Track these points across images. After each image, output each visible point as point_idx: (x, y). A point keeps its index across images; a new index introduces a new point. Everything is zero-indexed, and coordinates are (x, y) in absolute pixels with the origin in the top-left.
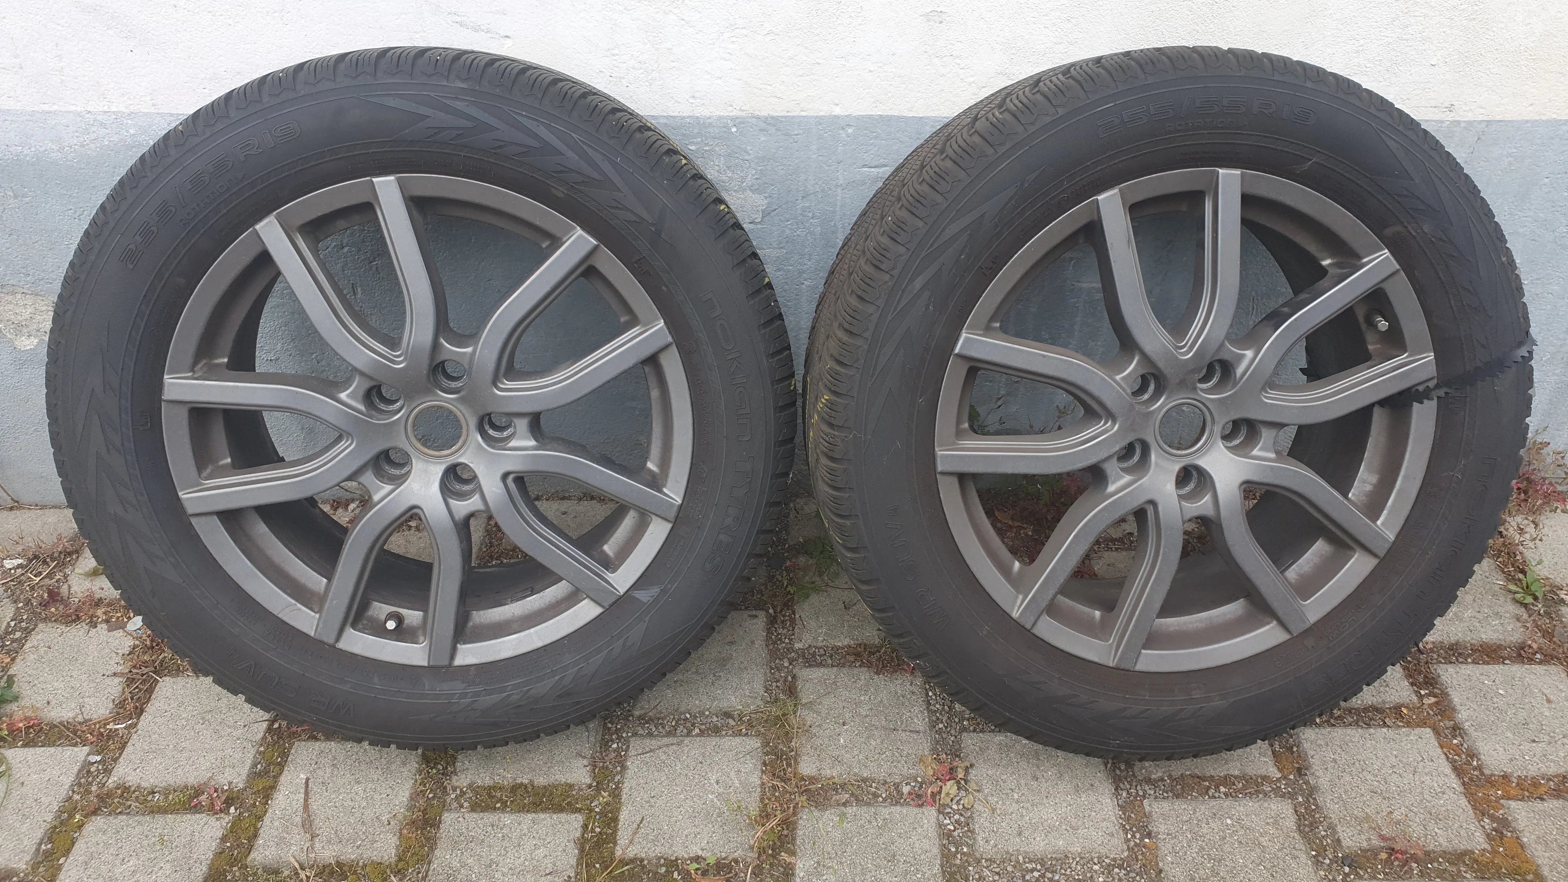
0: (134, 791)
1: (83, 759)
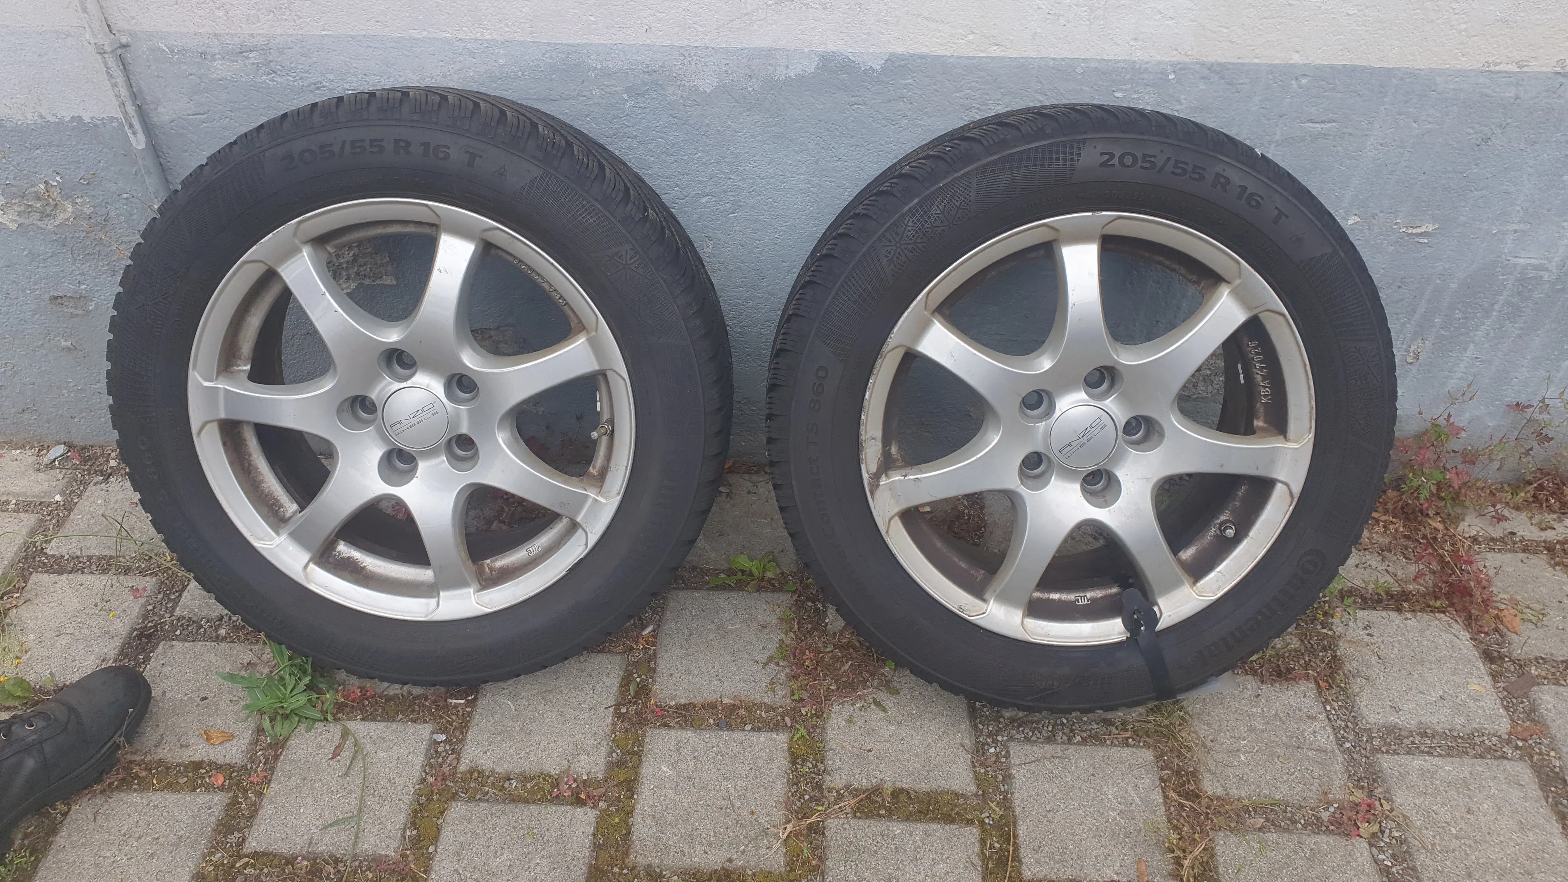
0: (489, 777)
1: (428, 737)
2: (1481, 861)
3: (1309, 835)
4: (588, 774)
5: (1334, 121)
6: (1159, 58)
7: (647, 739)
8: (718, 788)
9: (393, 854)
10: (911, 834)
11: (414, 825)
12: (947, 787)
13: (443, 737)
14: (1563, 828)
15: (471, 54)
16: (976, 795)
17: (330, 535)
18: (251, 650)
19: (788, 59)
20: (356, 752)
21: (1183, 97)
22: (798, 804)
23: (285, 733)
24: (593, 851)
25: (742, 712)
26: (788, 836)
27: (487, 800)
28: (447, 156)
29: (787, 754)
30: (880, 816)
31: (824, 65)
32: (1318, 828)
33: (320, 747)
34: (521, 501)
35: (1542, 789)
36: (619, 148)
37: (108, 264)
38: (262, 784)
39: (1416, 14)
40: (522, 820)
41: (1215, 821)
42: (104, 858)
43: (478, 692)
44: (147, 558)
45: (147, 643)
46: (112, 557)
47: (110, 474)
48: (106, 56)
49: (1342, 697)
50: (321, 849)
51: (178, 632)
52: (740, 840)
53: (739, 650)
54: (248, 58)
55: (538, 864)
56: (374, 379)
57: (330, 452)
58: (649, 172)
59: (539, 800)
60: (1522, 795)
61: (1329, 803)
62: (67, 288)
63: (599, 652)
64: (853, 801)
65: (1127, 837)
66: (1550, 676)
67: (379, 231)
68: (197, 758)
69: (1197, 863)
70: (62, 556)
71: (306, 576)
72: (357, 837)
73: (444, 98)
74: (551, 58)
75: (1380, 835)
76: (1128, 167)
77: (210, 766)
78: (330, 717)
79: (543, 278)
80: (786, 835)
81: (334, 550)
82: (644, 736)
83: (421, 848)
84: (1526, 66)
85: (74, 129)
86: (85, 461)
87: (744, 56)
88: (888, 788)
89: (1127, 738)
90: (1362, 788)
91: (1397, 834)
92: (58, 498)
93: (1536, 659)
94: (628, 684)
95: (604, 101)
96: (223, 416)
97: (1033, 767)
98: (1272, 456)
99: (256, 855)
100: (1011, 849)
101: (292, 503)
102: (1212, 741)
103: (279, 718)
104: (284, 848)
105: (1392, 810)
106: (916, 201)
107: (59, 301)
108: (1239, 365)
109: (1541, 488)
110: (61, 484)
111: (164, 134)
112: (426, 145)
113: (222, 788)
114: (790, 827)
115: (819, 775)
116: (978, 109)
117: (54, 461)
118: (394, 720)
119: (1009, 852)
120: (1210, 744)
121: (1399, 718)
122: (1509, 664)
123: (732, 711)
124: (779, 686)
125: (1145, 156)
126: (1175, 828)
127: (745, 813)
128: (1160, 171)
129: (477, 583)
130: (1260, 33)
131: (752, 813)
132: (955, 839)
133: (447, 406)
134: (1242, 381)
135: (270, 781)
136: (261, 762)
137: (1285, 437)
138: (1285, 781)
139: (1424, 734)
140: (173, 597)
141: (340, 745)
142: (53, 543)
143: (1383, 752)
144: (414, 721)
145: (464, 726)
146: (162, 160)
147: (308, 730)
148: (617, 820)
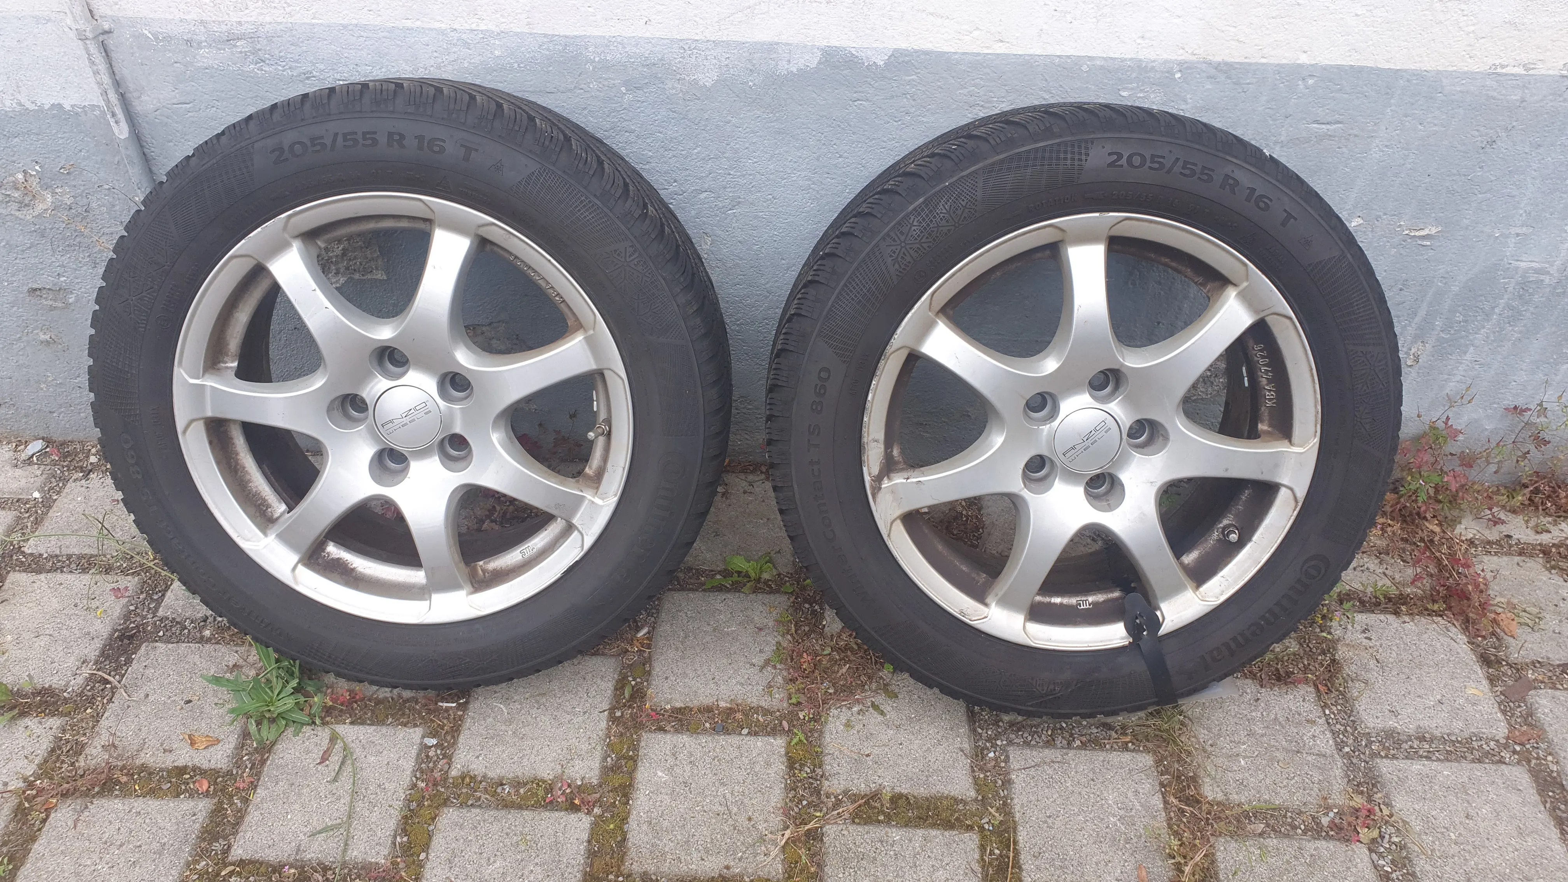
2: (1480, 866)
3: (1309, 841)
4: (583, 779)
5: (1340, 122)
6: (1165, 56)
7: (643, 744)
8: (715, 793)
9: (383, 861)
10: (910, 841)
11: (405, 832)
12: (947, 792)
13: (434, 741)
14: (1562, 833)
15: (466, 45)
16: (976, 800)
17: (320, 536)
18: (237, 652)
19: (790, 53)
20: (345, 757)
21: (1189, 96)
22: (796, 809)
23: (272, 738)
24: (588, 858)
25: (739, 716)
26: (786, 842)
27: (480, 806)
28: (442, 150)
29: (784, 759)
30: (879, 822)
31: (827, 61)
32: (1317, 833)
33: (308, 752)
34: (512, 500)
35: (1540, 795)
36: (616, 142)
37: (89, 256)
38: (248, 789)
39: (1424, 15)
40: (516, 826)
41: (1215, 826)
42: (85, 866)
43: (469, 696)
44: (129, 557)
45: (130, 644)
46: (92, 556)
47: (91, 471)
48: (88, 42)
49: (1340, 702)
50: (309, 856)
51: (161, 634)
52: (737, 847)
53: (735, 653)
54: (235, 46)
55: (532, 871)
56: (365, 377)
57: (319, 450)
58: (647, 167)
59: (533, 806)
60: (1520, 800)
61: (1329, 808)
62: (46, 280)
63: (593, 655)
64: (851, 807)
65: (1127, 843)
66: (1546, 680)
67: (371, 225)
68: (180, 763)
69: (1198, 869)
70: (41, 555)
71: (295, 578)
72: (346, 844)
73: (439, 90)
74: (548, 50)
75: (1379, 840)
76: (1137, 167)
77: (195, 771)
78: (318, 721)
79: (539, 275)
80: (784, 841)
81: (324, 550)
82: (639, 741)
83: (412, 855)
84: (1533, 69)
85: (54, 116)
86: (65, 456)
87: (745, 49)
88: (887, 794)
89: (1127, 743)
90: (1362, 793)
91: (1395, 839)
92: (36, 495)
93: (1533, 663)
94: (623, 687)
95: (602, 94)
96: (209, 414)
97: (1032, 772)
98: (1276, 461)
99: (242, 863)
100: (1011, 854)
101: (280, 502)
102: (1212, 746)
103: (265, 722)
104: (271, 856)
105: (1391, 816)
106: (921, 200)
107: (38, 293)
108: (1244, 368)
109: (1537, 491)
110: (40, 481)
111: (147, 123)
112: (420, 138)
113: (207, 794)
114: (788, 833)
115: (817, 780)
116: (982, 106)
117: (32, 456)
118: (383, 724)
119: (1009, 858)
120: (1209, 749)
121: (1398, 723)
122: (1506, 668)
123: (729, 715)
124: (776, 690)
125: (1153, 156)
126: (1176, 834)
127: (742, 820)
128: (1169, 172)
129: (470, 586)
130: (1268, 32)
131: (750, 819)
132: (955, 845)
133: (441, 406)
134: (1246, 384)
135: (256, 786)
136: (246, 767)
137: (1290, 441)
138: (1285, 786)
139: (1422, 739)
140: (155, 597)
141: (328, 749)
142: (31, 542)
143: (1382, 757)
144: (405, 725)
145: (456, 730)
146: (145, 150)
147: (296, 734)
148: (612, 826)
